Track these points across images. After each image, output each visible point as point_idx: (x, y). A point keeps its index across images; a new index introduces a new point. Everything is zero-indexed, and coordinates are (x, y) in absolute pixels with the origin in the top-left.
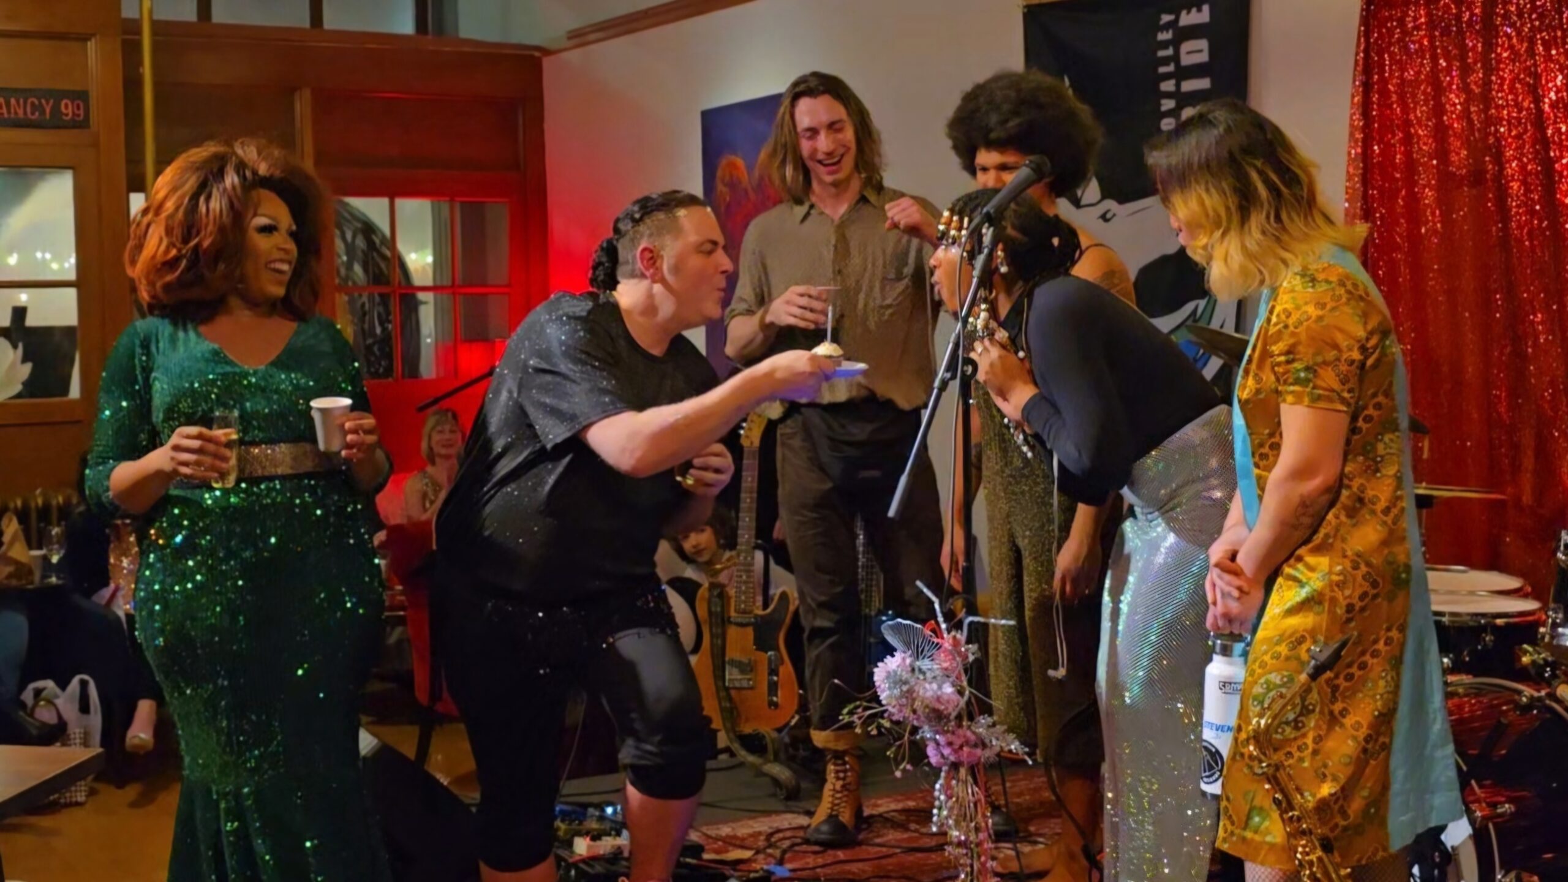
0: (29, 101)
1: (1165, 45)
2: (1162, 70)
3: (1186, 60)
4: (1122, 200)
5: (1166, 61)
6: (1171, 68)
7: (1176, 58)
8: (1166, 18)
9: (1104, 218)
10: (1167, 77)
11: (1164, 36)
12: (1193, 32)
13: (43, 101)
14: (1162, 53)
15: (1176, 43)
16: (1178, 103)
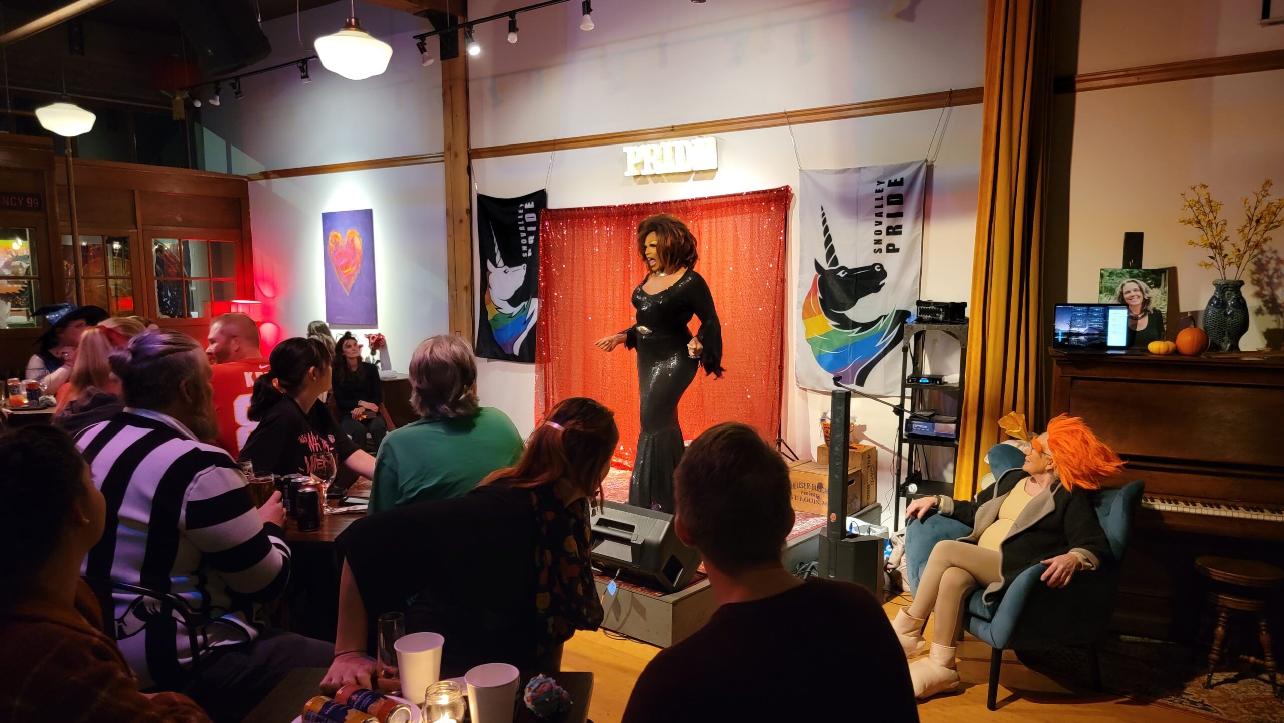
0: (11, 198)
1: (520, 214)
2: (519, 223)
3: (527, 220)
4: (510, 266)
5: (520, 220)
6: (522, 222)
7: (523, 219)
8: (521, 205)
9: (505, 272)
10: (521, 225)
11: (521, 211)
12: (529, 211)
13: (19, 199)
14: (519, 217)
15: (523, 214)
16: (527, 235)
